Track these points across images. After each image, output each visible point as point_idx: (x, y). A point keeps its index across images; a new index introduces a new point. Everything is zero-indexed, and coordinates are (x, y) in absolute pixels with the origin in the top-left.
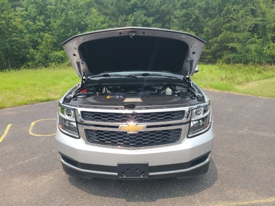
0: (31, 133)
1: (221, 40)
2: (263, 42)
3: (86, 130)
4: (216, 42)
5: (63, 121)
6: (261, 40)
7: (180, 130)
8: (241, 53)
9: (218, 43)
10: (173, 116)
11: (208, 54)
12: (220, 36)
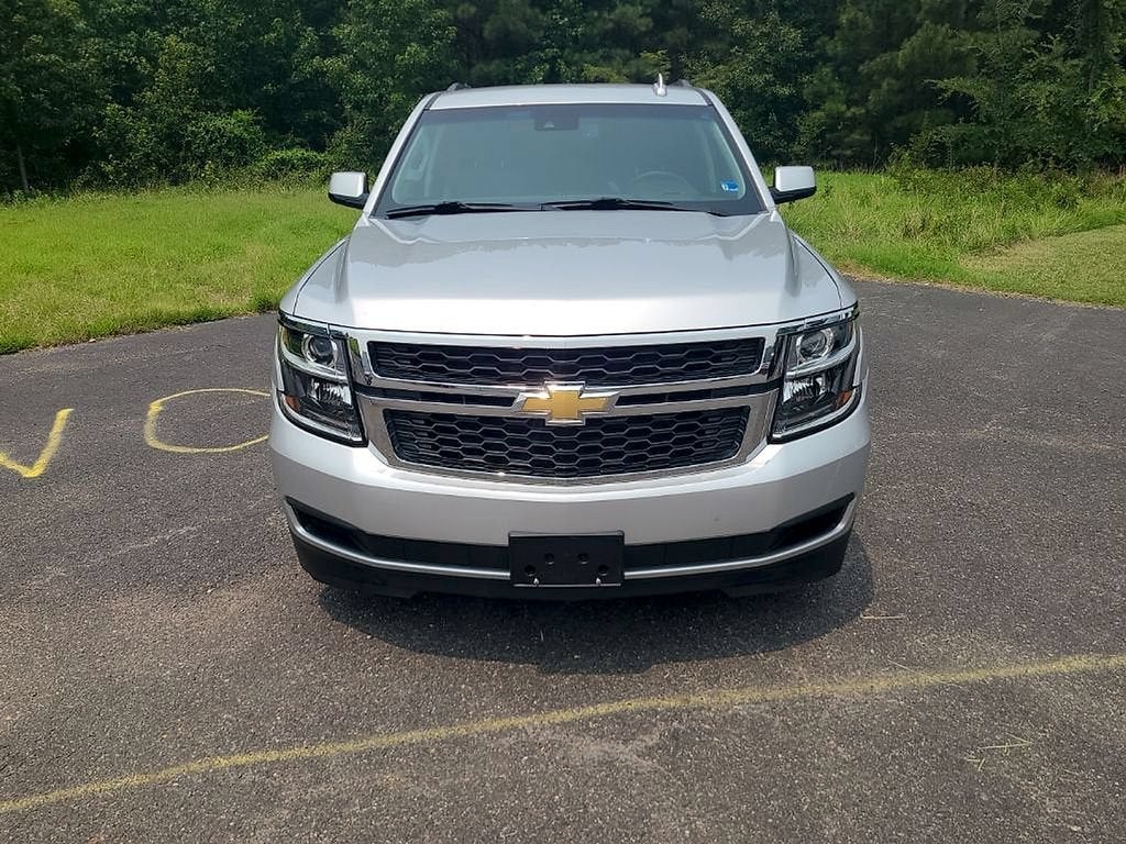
0: (152, 442)
1: (911, 65)
2: (1086, 72)
3: (390, 415)
4: (889, 71)
5: (297, 382)
6: (1080, 62)
7: (744, 411)
8: (990, 121)
9: (898, 76)
10: (717, 359)
11: (853, 124)
12: (907, 46)
